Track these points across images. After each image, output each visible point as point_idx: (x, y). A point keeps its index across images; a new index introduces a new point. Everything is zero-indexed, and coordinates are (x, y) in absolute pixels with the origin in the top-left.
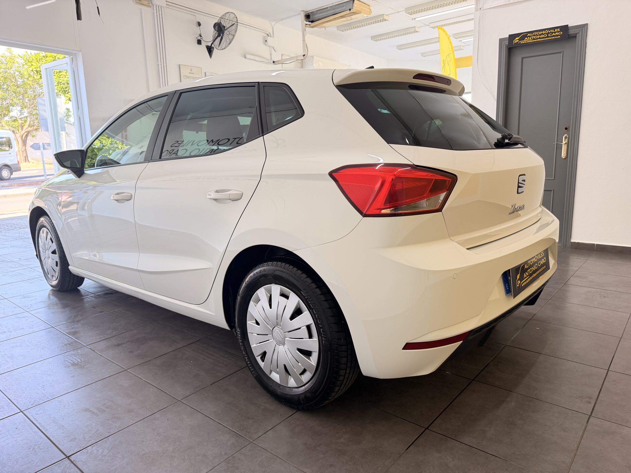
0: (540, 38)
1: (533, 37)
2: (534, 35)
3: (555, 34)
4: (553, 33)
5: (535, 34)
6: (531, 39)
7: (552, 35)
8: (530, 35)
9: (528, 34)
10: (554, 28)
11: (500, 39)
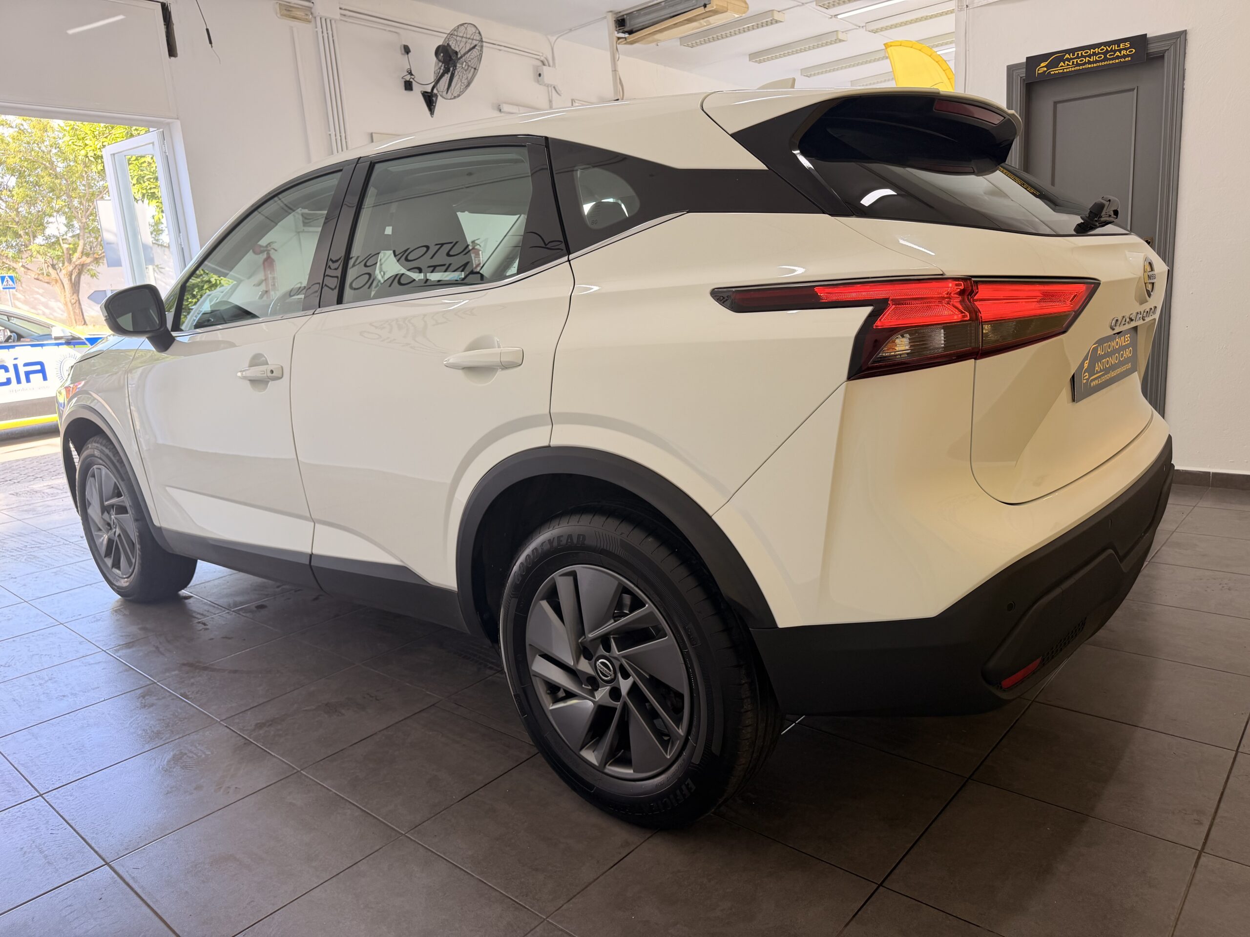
0: (1089, 63)
1: (1075, 60)
2: (1078, 57)
3: (1121, 54)
4: (1115, 51)
5: (1080, 55)
6: (1071, 64)
7: (1114, 55)
8: (1069, 56)
9: (1065, 55)
10: (1118, 42)
11: (1008, 66)
